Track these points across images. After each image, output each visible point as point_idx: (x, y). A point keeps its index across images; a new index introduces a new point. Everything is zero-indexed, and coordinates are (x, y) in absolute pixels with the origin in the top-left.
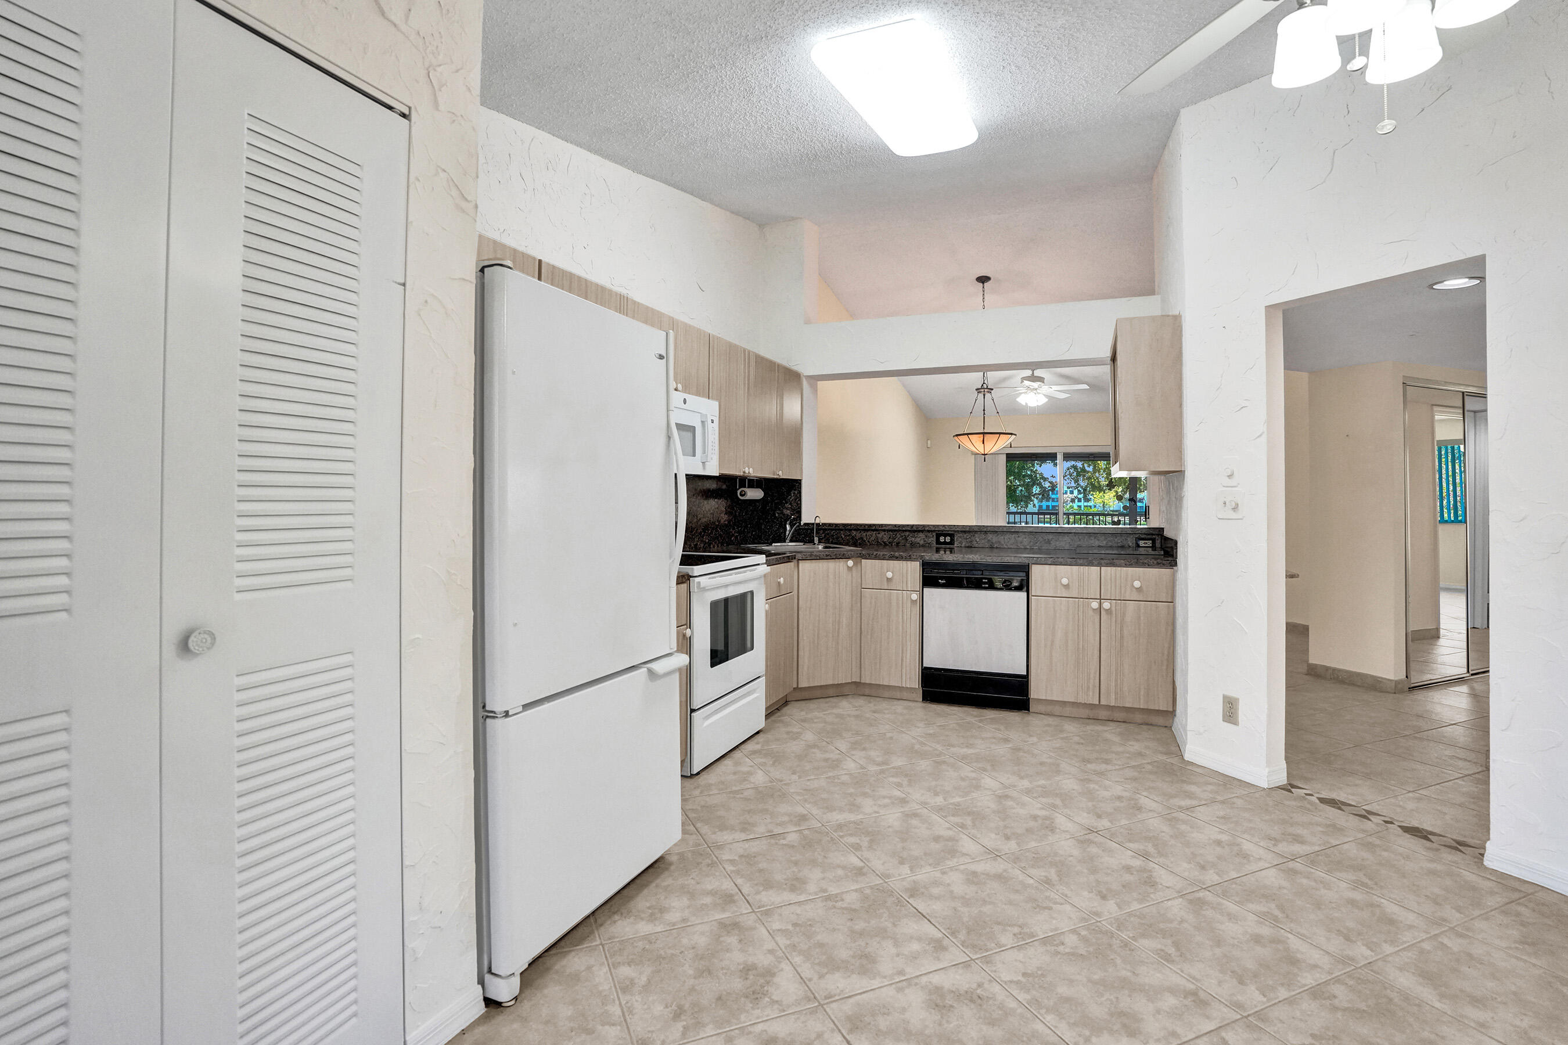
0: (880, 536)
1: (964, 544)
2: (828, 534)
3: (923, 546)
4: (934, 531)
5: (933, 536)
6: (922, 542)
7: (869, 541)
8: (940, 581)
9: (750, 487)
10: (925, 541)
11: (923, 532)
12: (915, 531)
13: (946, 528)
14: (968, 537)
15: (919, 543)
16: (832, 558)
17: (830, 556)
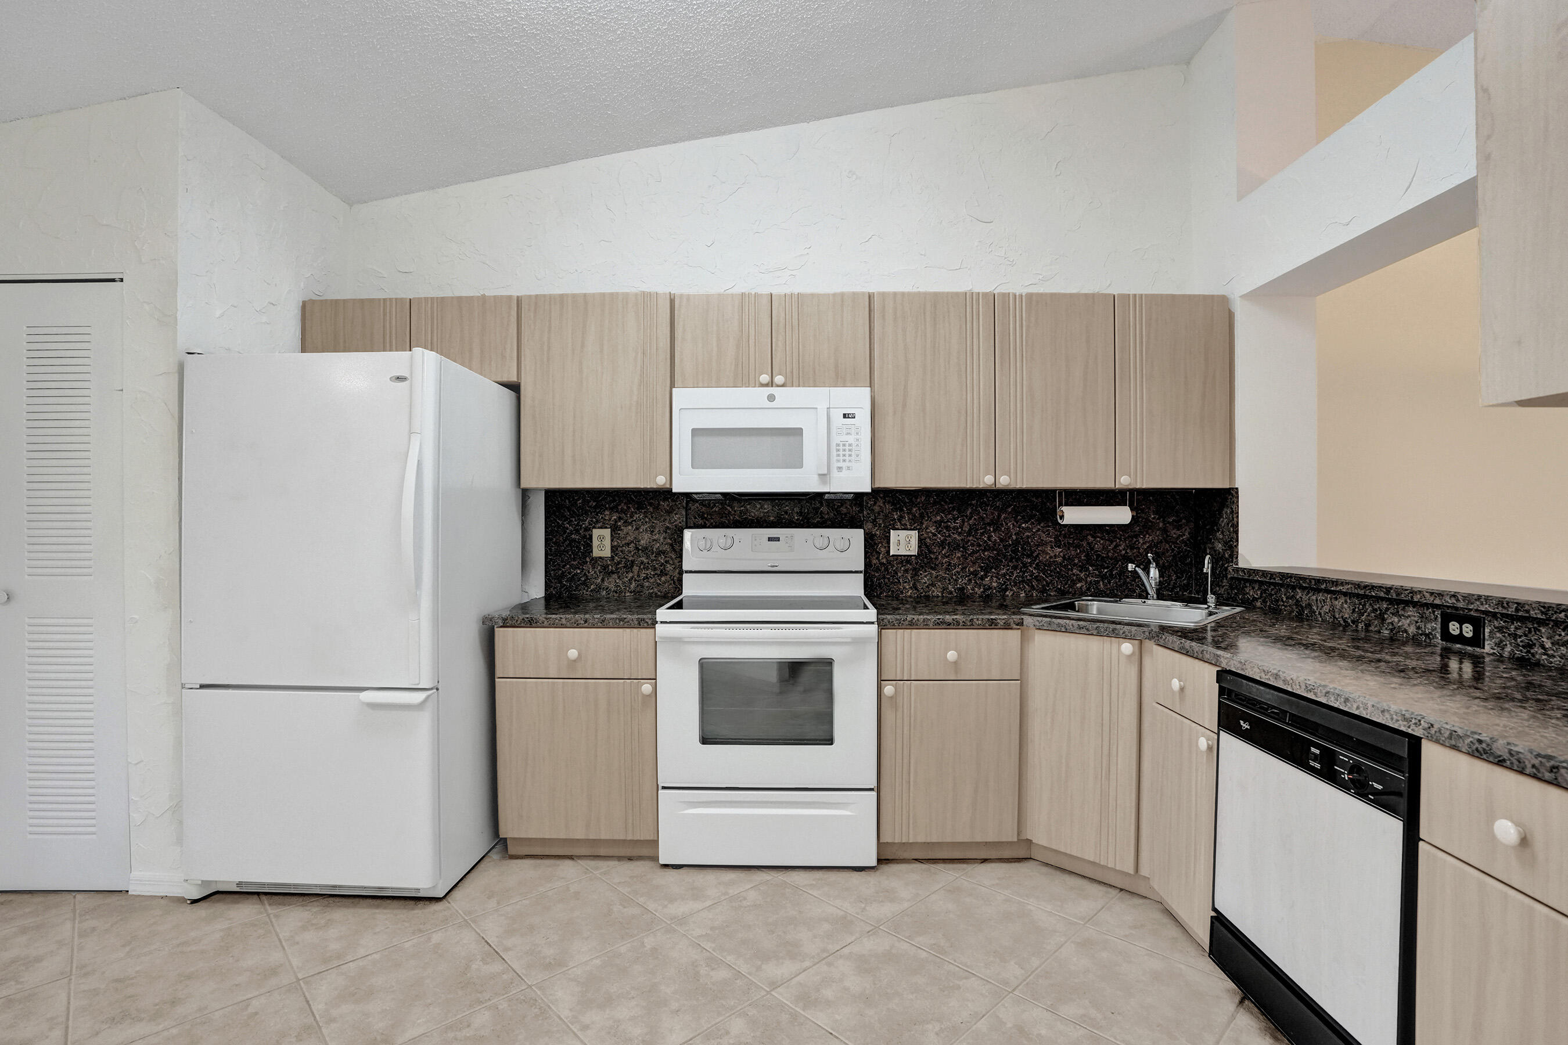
0: (1338, 604)
1: (1507, 649)
3: (1414, 638)
4: (1436, 606)
5: (1436, 618)
6: (1412, 630)
7: (1320, 614)
8: (1242, 722)
9: (1067, 505)
10: (1418, 628)
11: (1415, 604)
12: (1399, 602)
13: (1458, 600)
14: (1519, 632)
15: (1406, 631)
16: (1092, 635)
17: (1088, 630)
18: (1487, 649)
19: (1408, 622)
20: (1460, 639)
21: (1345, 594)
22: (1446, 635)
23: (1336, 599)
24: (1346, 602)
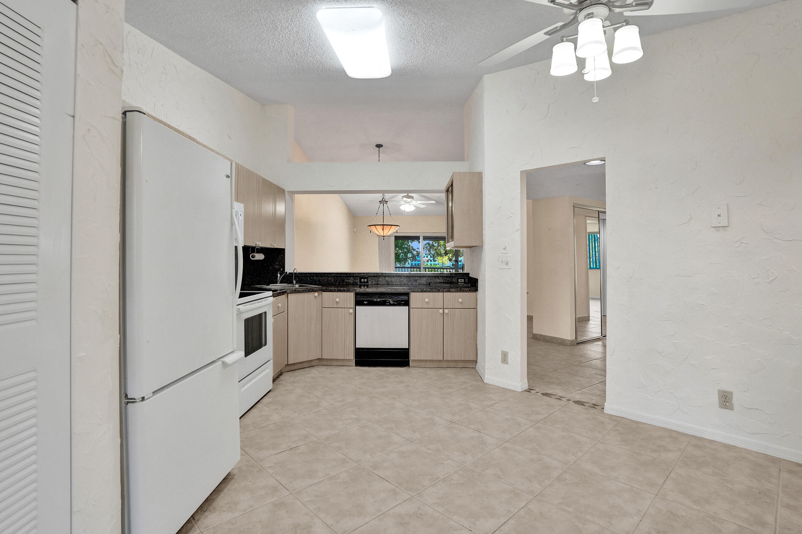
0: (329, 279)
1: (374, 282)
2: (300, 279)
3: (353, 284)
4: (359, 276)
5: (358, 279)
6: (352, 282)
7: (323, 282)
8: (364, 302)
9: (257, 253)
10: (353, 282)
11: (352, 276)
12: (348, 276)
13: (365, 274)
14: (376, 279)
15: (350, 283)
16: (307, 292)
17: (306, 291)
18: (370, 283)
19: (351, 280)
20: (364, 282)
21: (332, 276)
22: (361, 282)
23: (329, 278)
24: (332, 278)
